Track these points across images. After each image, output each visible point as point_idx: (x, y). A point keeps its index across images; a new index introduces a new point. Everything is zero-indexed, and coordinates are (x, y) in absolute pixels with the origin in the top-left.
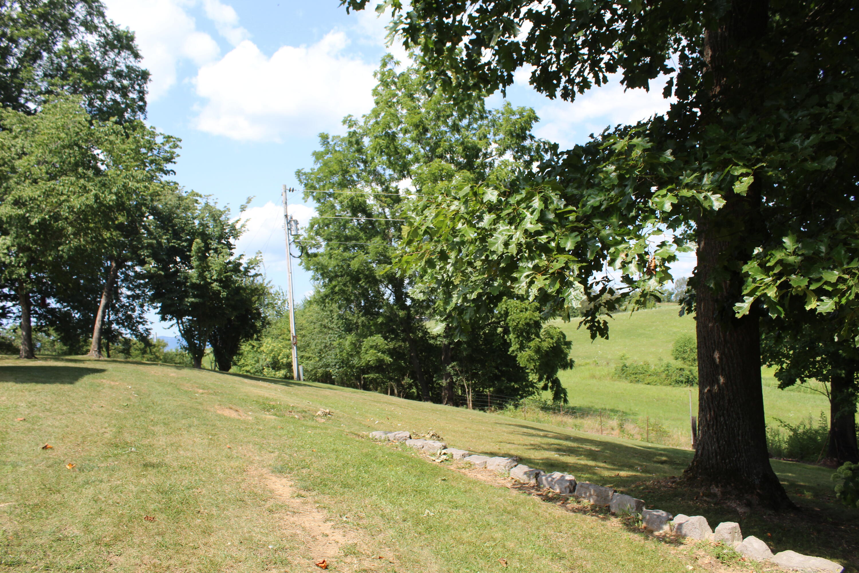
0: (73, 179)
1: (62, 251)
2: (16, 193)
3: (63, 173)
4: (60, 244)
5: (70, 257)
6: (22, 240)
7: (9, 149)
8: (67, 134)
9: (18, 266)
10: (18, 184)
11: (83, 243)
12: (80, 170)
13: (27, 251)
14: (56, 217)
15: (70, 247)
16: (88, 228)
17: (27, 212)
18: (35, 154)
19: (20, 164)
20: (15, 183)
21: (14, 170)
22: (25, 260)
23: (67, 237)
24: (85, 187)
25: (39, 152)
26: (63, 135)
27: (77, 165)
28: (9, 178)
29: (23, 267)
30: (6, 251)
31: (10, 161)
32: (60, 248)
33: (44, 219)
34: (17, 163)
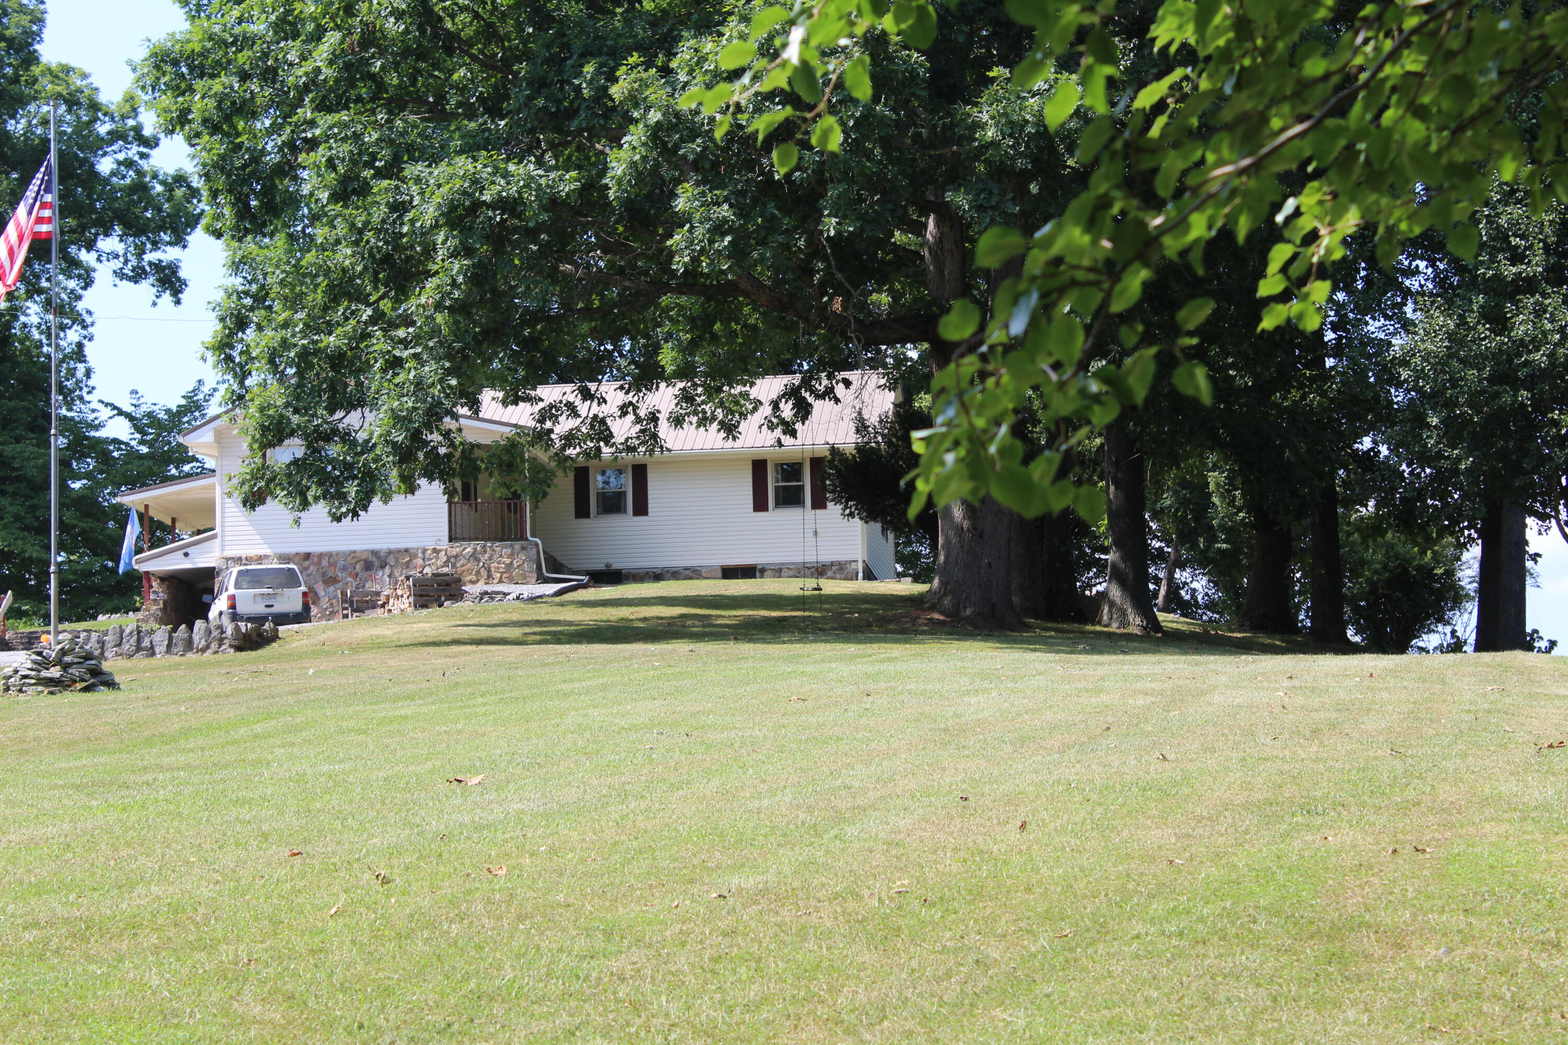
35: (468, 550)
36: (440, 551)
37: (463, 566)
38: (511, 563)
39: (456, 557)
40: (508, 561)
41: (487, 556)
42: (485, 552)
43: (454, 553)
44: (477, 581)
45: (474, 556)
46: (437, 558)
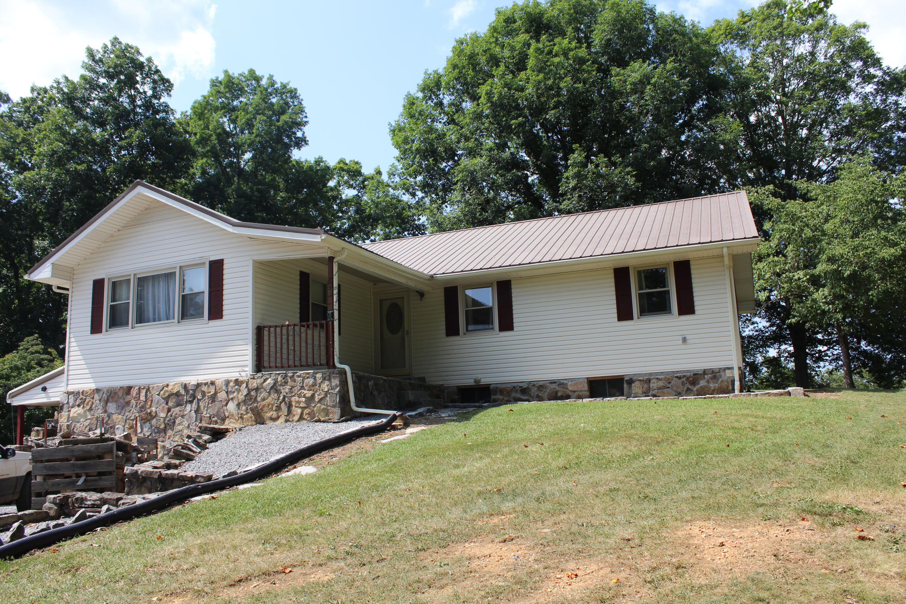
0: (875, 232)
1: (872, 295)
2: (829, 253)
3: (866, 228)
4: (870, 289)
5: (879, 300)
6: (837, 290)
7: (818, 216)
8: (863, 195)
9: (835, 311)
10: (828, 244)
11: (889, 286)
12: (879, 221)
13: (841, 299)
14: (864, 267)
15: (879, 291)
16: (893, 273)
17: (839, 266)
18: (839, 217)
19: (828, 227)
20: (827, 243)
21: (824, 234)
22: (841, 306)
23: (874, 282)
24: (887, 238)
25: (841, 215)
26: (860, 196)
27: (875, 218)
28: (822, 240)
29: (839, 312)
30: (824, 300)
31: (820, 226)
32: (870, 293)
33: (854, 270)
34: (826, 227)
35: (269, 381)
36: (242, 382)
37: (264, 399)
38: (313, 396)
39: (257, 389)
40: (309, 394)
41: (287, 388)
42: (286, 383)
43: (255, 385)
44: (278, 418)
45: (274, 388)
46: (239, 391)
